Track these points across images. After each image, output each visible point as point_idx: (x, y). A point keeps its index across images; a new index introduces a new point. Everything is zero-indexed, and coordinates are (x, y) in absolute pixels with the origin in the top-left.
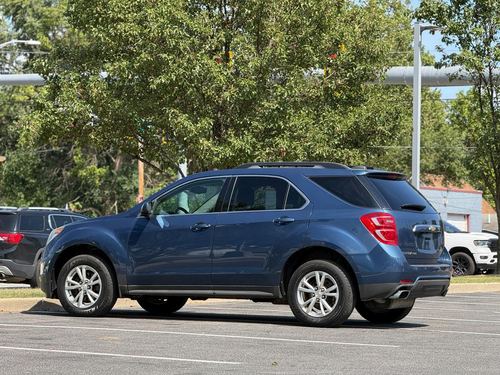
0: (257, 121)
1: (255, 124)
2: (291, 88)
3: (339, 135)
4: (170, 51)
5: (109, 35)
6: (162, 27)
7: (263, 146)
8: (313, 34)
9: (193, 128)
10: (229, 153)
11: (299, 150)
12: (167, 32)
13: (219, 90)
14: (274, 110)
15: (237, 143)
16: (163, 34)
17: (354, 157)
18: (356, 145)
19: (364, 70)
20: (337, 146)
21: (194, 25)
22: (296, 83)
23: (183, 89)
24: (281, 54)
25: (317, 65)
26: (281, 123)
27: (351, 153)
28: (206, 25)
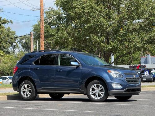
0: (119, 37)
1: (118, 38)
2: (128, 26)
3: (145, 40)
4: (91, 17)
5: (73, 13)
6: (88, 9)
7: (120, 45)
8: (135, 9)
9: (99, 40)
10: (110, 47)
11: (132, 45)
12: (89, 11)
13: (107, 28)
14: (124, 33)
15: (112, 44)
16: (88, 11)
17: (150, 47)
18: (151, 43)
19: (152, 19)
20: (145, 44)
21: (98, 8)
22: (130, 25)
23: (95, 28)
24: (125, 16)
25: (137, 19)
26: (126, 37)
27: (149, 46)
28: (102, 8)
